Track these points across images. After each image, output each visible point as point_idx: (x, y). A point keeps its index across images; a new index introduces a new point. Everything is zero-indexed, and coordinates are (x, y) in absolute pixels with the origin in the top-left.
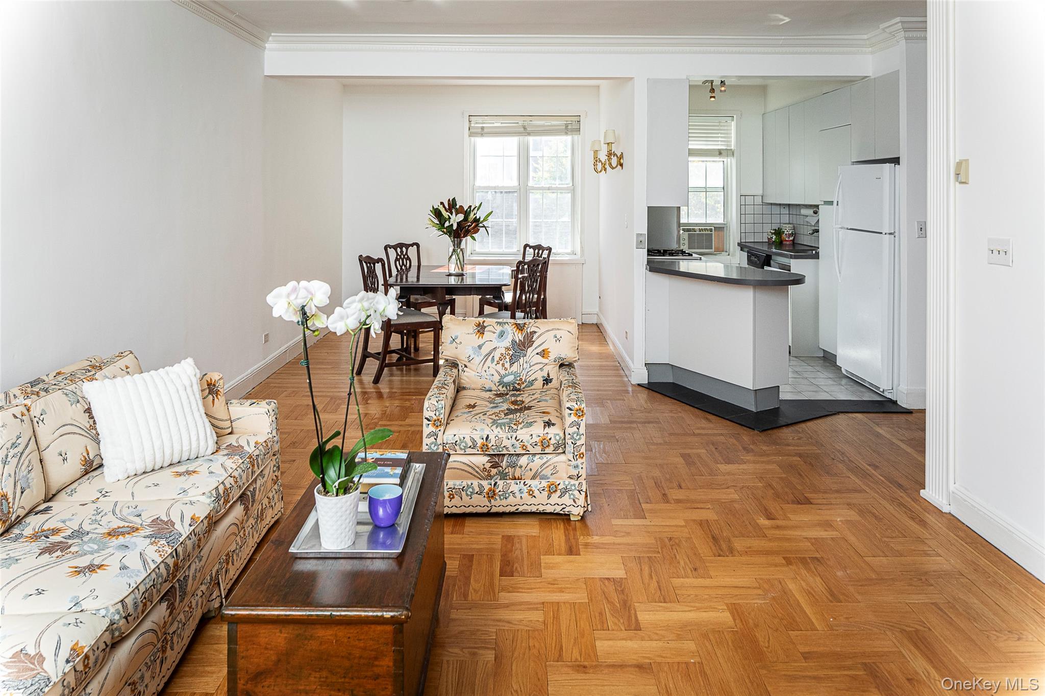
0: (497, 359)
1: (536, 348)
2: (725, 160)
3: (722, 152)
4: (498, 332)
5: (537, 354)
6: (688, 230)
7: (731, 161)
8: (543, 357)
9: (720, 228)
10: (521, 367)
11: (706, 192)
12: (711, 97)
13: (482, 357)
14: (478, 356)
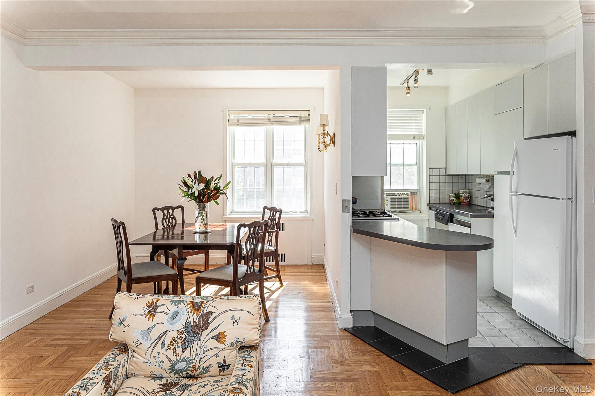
0: (167, 343)
1: (211, 332)
2: (418, 142)
3: (416, 136)
4: (171, 313)
5: (213, 338)
6: (391, 195)
7: (423, 143)
8: (218, 341)
9: (414, 193)
10: (195, 352)
11: (404, 166)
12: (407, 93)
13: (152, 341)
14: (146, 340)
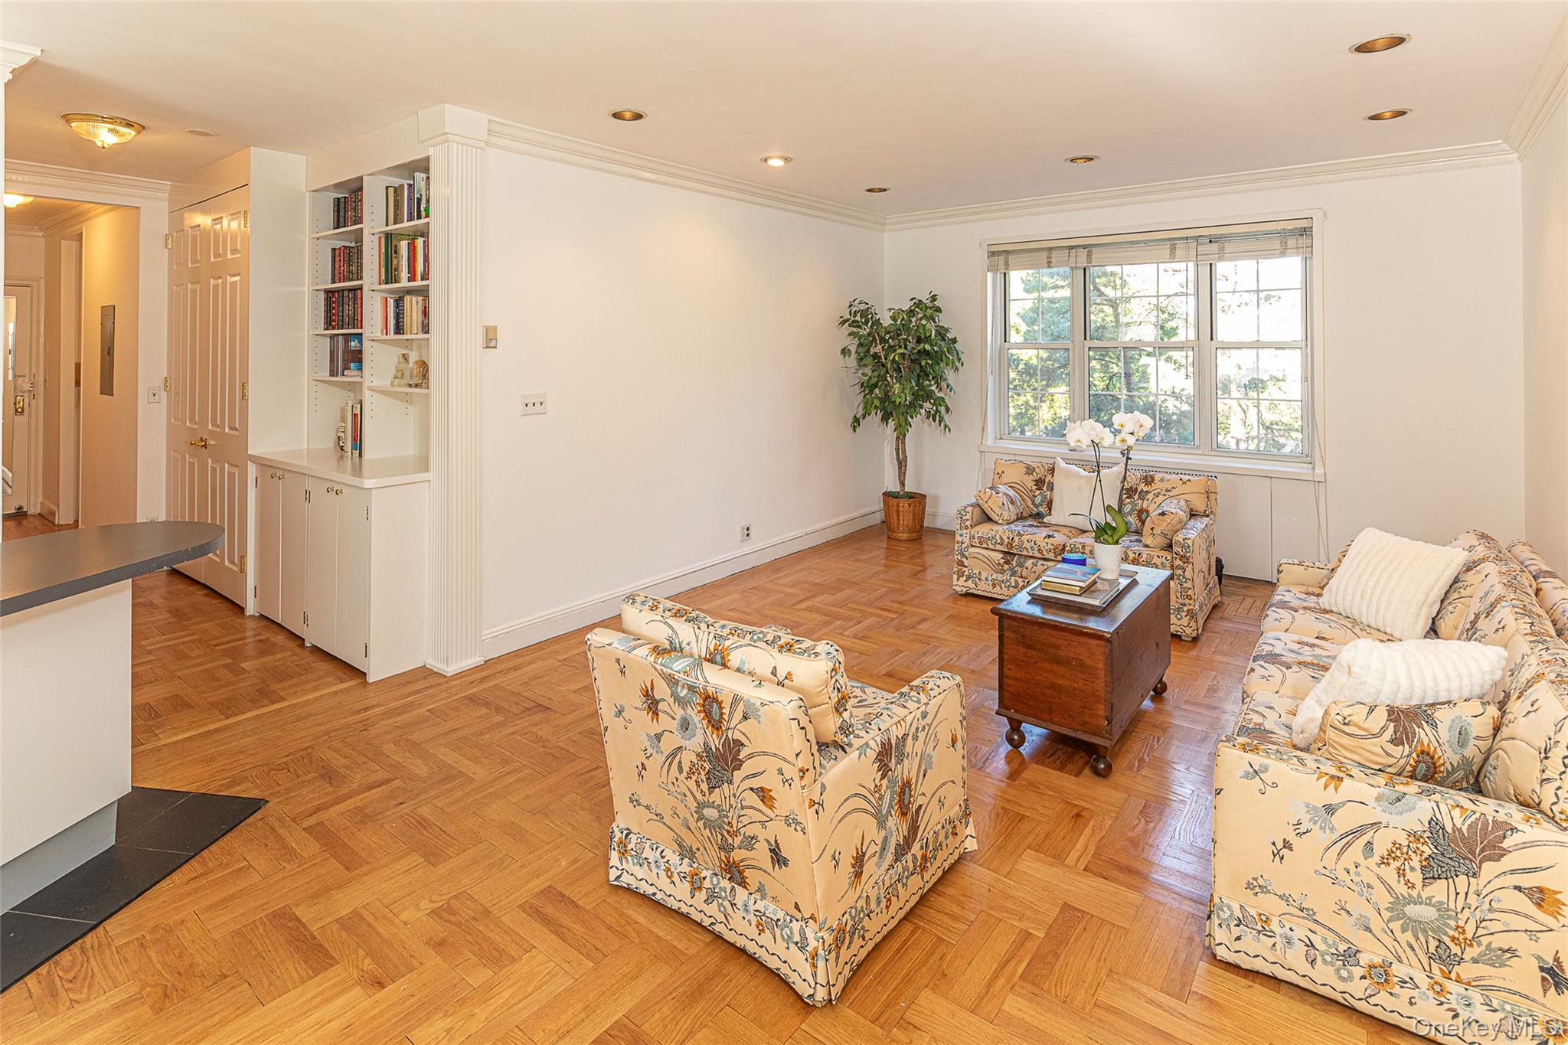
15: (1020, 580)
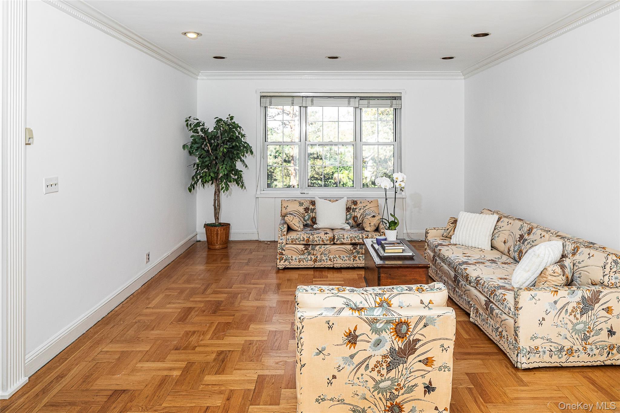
15: (313, 257)
